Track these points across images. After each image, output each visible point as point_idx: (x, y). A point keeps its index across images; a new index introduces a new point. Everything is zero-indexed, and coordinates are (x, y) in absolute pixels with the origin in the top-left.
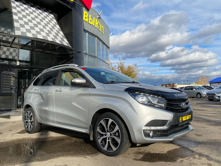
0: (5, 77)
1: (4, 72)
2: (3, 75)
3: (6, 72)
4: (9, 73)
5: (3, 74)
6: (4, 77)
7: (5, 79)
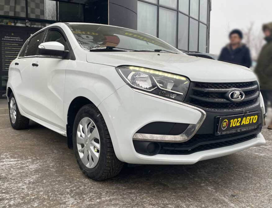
0: (8, 46)
1: (5, 37)
2: (5, 43)
3: (9, 38)
4: (15, 40)
5: (4, 40)
6: (6, 45)
7: (7, 49)
